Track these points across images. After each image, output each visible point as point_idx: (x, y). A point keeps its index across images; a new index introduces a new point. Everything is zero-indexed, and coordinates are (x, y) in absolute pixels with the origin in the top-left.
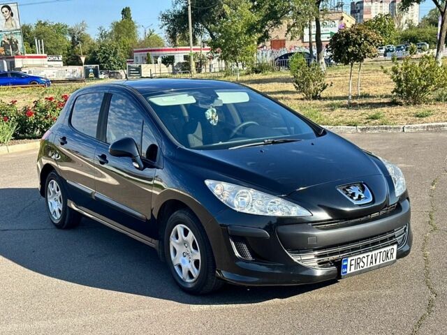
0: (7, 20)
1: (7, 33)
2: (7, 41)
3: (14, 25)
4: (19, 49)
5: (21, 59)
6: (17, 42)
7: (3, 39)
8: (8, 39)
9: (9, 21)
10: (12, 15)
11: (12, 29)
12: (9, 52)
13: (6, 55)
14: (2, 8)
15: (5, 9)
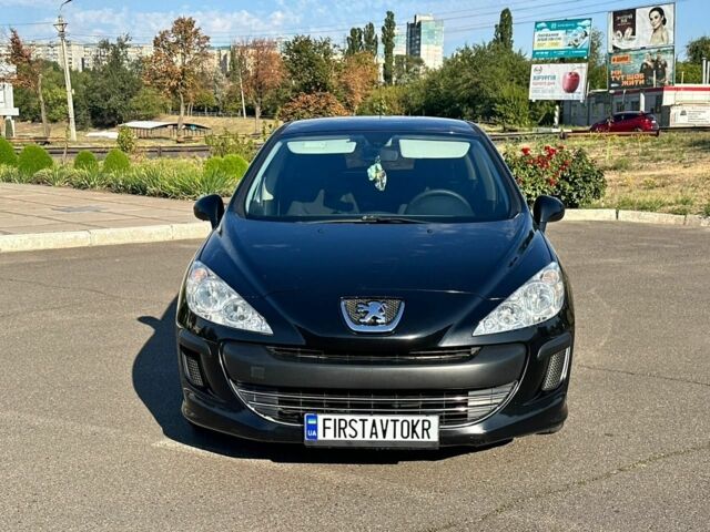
0: (655, 30)
1: (652, 51)
2: (649, 64)
3: (665, 38)
4: (667, 76)
5: (673, 92)
6: (666, 65)
7: (645, 61)
8: (653, 61)
9: (659, 33)
10: (664, 22)
11: (661, 44)
12: (651, 81)
13: (645, 85)
14: (652, 11)
15: (656, 13)
